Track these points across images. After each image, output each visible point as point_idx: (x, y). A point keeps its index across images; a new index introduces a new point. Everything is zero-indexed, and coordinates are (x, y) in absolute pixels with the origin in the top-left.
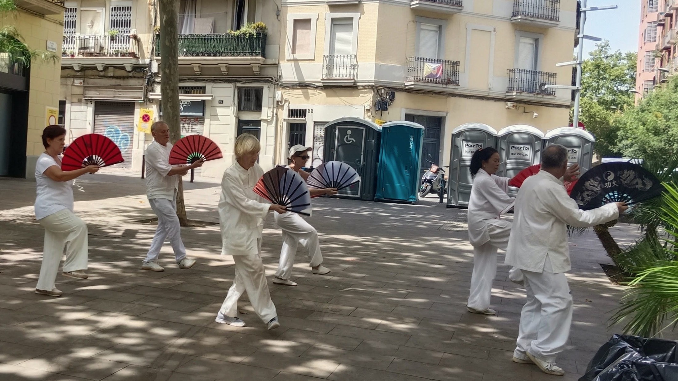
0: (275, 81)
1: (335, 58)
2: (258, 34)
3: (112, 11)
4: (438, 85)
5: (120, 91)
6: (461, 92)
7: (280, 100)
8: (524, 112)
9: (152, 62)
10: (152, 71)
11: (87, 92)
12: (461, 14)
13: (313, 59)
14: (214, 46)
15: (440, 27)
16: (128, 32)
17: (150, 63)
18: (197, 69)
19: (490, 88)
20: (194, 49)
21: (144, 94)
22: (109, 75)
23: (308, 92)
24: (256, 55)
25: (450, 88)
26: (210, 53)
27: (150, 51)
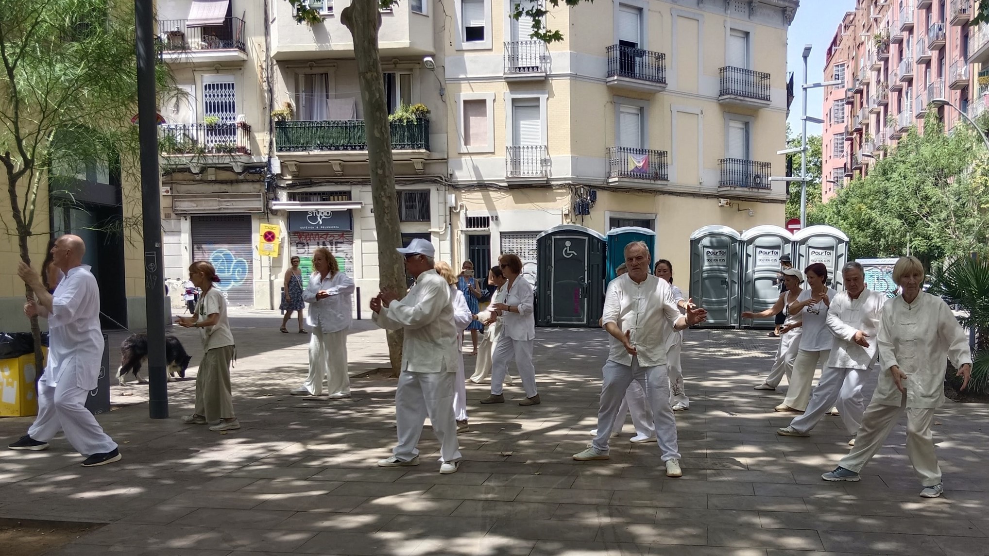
0: (446, 181)
1: (522, 150)
2: (419, 120)
3: (206, 89)
4: (645, 181)
5: (228, 201)
6: (671, 188)
7: (454, 205)
8: (739, 210)
9: (272, 160)
10: (273, 172)
11: (178, 204)
12: (664, 93)
13: (493, 151)
14: (360, 136)
15: (641, 109)
16: (232, 119)
17: (269, 161)
18: (337, 168)
19: (700, 183)
20: (331, 141)
21: (264, 203)
22: (209, 179)
23: (489, 195)
24: (419, 148)
25: (659, 184)
26: (355, 146)
27: (267, 145)
